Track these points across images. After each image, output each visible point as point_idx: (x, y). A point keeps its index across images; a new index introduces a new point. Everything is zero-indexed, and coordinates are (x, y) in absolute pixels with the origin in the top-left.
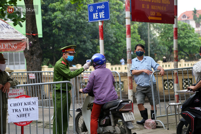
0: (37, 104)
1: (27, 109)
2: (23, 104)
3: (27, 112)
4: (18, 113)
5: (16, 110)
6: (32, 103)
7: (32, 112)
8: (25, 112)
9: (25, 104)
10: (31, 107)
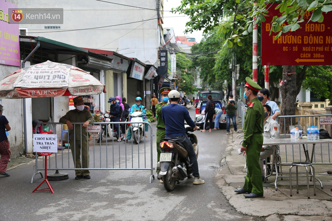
0: (56, 139)
1: (48, 143)
2: (45, 139)
3: (48, 145)
4: (41, 146)
5: (40, 143)
6: (52, 139)
7: (52, 146)
8: (46, 145)
9: (47, 139)
10: (52, 141)
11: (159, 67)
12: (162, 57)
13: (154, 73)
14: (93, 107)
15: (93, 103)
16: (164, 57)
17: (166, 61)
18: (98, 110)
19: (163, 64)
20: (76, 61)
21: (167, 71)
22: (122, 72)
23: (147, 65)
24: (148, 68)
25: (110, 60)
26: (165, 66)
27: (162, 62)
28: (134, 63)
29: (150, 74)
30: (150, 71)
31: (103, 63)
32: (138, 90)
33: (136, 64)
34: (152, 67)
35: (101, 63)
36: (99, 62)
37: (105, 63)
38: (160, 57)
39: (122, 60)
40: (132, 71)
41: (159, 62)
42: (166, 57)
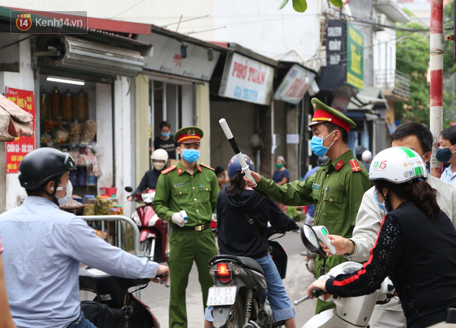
11: (322, 68)
12: (333, 39)
13: (310, 86)
14: (96, 179)
15: (95, 168)
16: (338, 38)
17: (344, 52)
18: (109, 185)
19: (335, 60)
20: (32, 52)
21: (345, 78)
22: (195, 83)
23: (281, 62)
24: (282, 70)
25: (143, 49)
26: (341, 63)
27: (333, 53)
28: (231, 55)
29: (295, 87)
30: (289, 80)
31: (116, 55)
32: (256, 132)
33: (236, 59)
34: (295, 68)
35: (110, 56)
36: (103, 53)
37: (122, 57)
38: (326, 40)
39: (184, 48)
40: (226, 79)
41: (324, 54)
42: (344, 38)
